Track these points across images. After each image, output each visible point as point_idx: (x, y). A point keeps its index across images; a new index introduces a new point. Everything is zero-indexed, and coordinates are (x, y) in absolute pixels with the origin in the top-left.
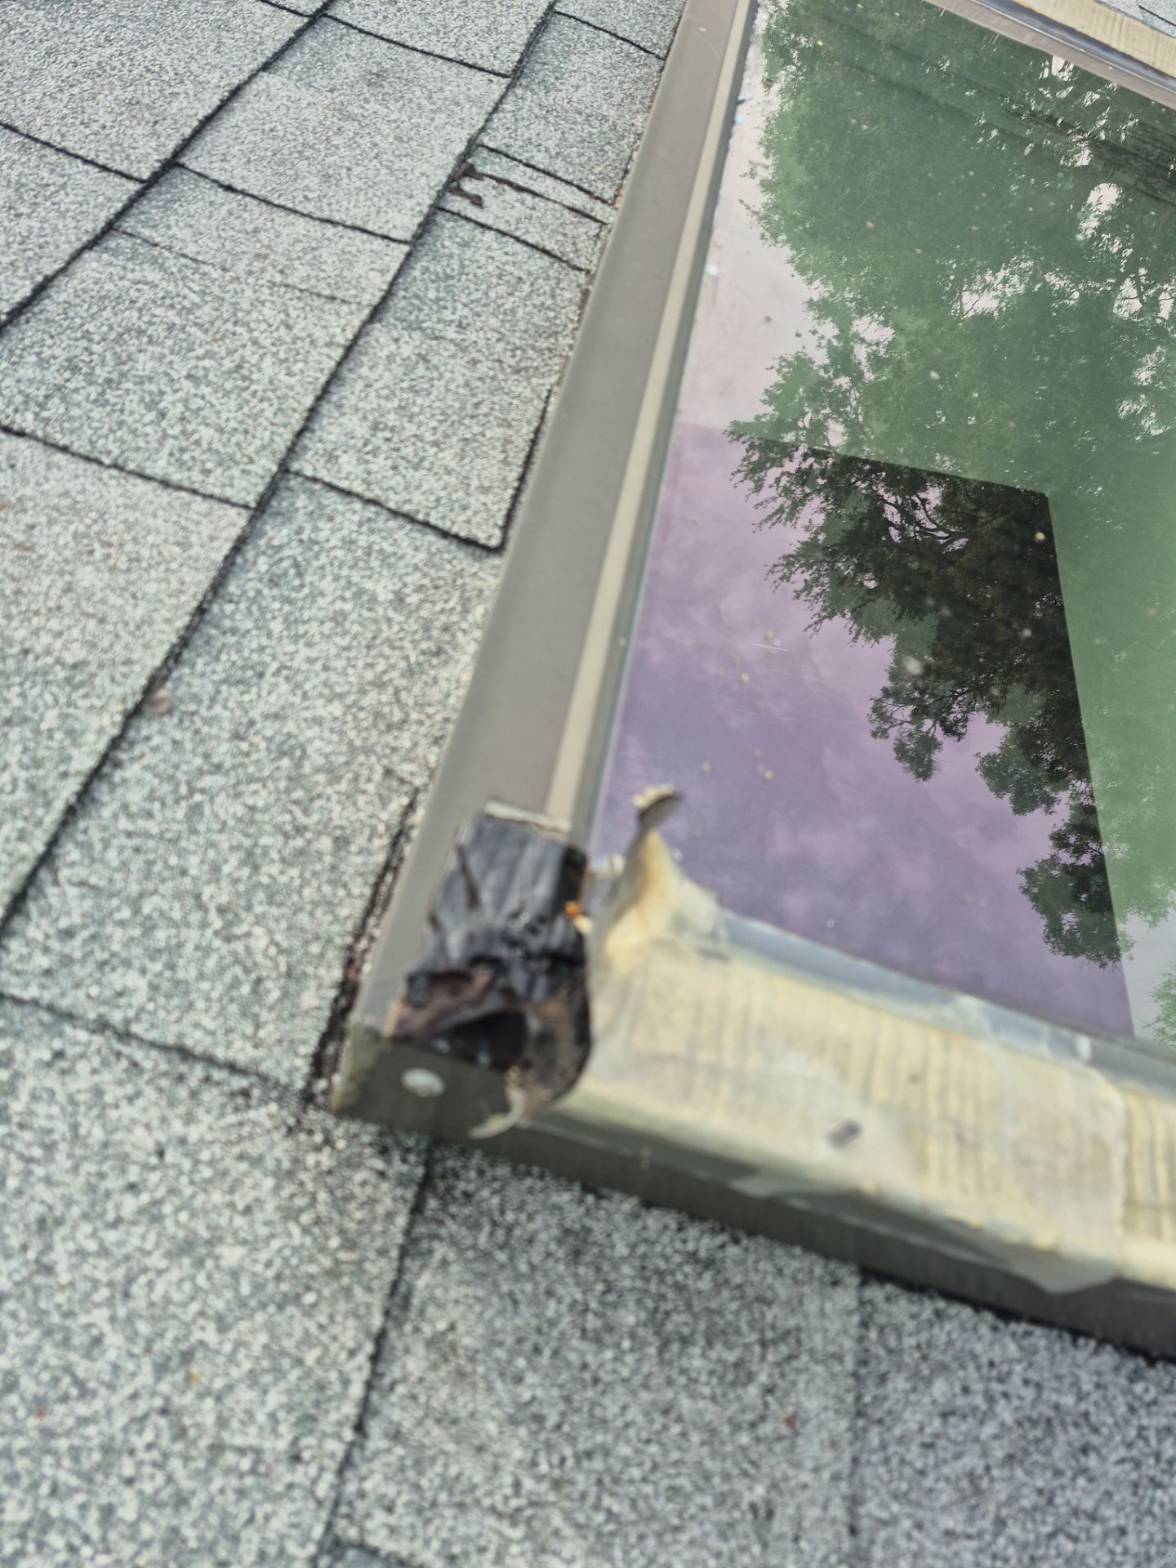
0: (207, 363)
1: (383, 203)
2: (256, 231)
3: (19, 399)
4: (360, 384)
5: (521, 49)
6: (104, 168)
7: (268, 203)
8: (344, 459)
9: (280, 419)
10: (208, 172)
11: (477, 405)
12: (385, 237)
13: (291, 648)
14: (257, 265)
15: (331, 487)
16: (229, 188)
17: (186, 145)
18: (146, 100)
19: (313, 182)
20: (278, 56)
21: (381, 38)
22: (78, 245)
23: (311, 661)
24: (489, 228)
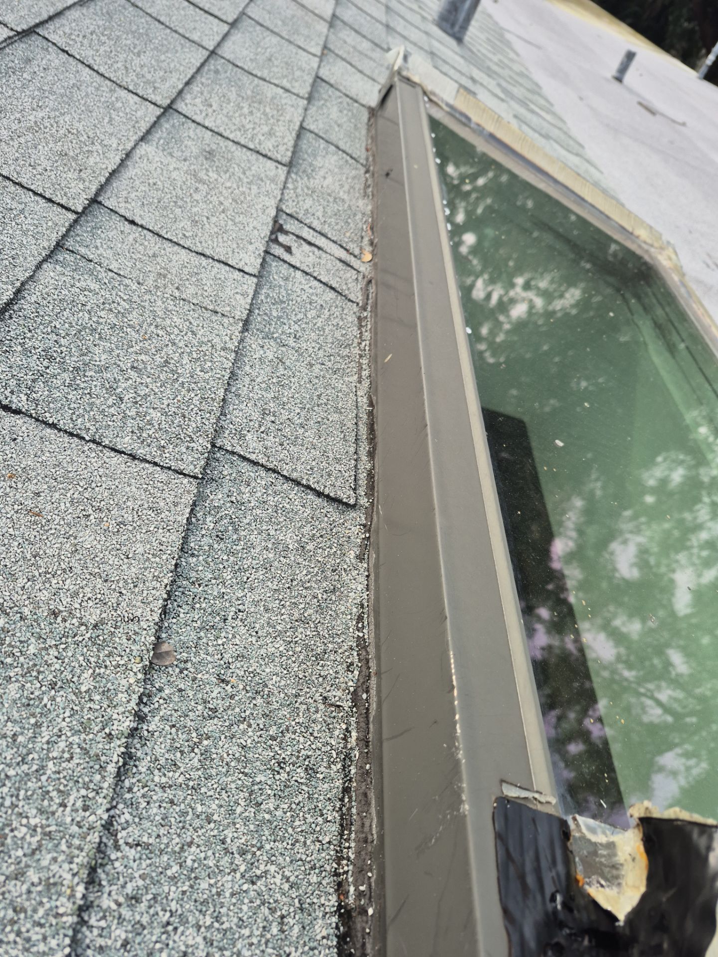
0: (143, 357)
1: (235, 246)
2: (154, 256)
3: (12, 383)
4: (247, 380)
5: (291, 149)
6: (50, 200)
7: (160, 236)
8: (249, 436)
9: (204, 406)
10: (117, 209)
11: (319, 396)
12: (240, 270)
13: (240, 594)
14: (161, 282)
15: (245, 459)
16: (132, 222)
17: (102, 189)
18: (71, 154)
19: (186, 223)
20: (148, 132)
21: (207, 128)
22: (40, 258)
23: (256, 603)
24: (298, 269)
